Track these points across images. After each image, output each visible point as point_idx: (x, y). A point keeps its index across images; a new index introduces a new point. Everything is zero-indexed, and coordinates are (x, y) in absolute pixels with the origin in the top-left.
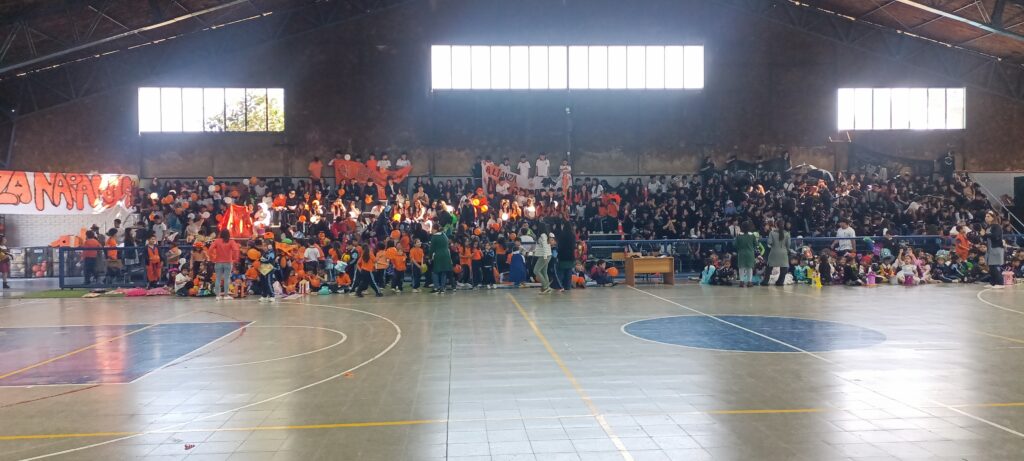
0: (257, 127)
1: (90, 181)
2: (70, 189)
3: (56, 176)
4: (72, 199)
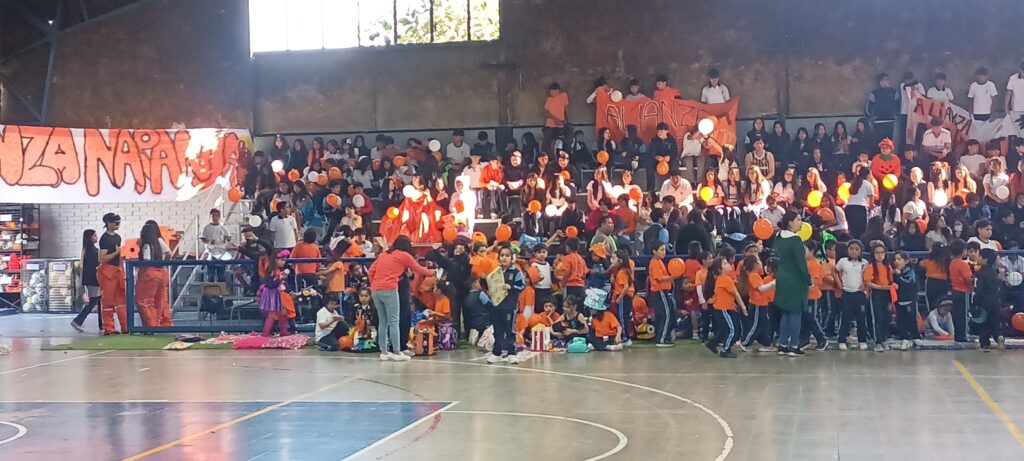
0: (451, 33)
1: (173, 142)
2: (140, 157)
3: (118, 137)
4: (144, 174)
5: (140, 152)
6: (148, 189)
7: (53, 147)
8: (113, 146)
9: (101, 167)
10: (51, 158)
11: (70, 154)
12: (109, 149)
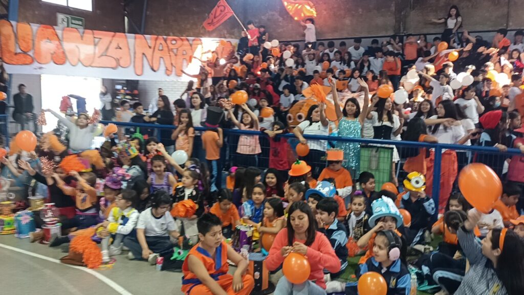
1: (191, 45)
2: (169, 53)
3: (156, 39)
4: (172, 64)
5: (170, 50)
6: (174, 73)
7: (114, 45)
8: (152, 46)
10: (112, 51)
11: (125, 49)
12: (150, 47)
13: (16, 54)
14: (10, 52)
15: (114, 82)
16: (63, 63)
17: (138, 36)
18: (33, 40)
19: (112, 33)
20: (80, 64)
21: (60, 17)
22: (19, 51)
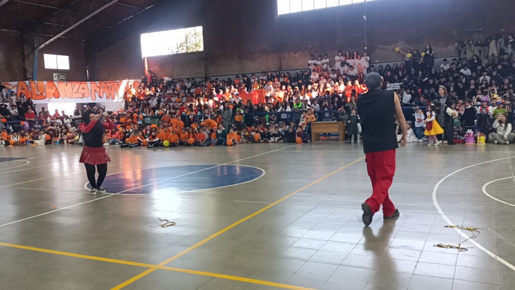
0: (192, 49)
1: (118, 84)
3: (101, 83)
4: (109, 94)
5: (108, 88)
6: (110, 98)
7: (81, 87)
8: (99, 86)
9: (96, 93)
10: (80, 90)
11: (86, 89)
13: (38, 95)
14: (35, 94)
15: (83, 104)
16: (59, 97)
17: (92, 82)
18: (45, 89)
19: (80, 82)
20: (66, 98)
21: (55, 74)
22: (39, 93)
